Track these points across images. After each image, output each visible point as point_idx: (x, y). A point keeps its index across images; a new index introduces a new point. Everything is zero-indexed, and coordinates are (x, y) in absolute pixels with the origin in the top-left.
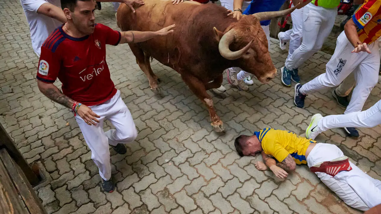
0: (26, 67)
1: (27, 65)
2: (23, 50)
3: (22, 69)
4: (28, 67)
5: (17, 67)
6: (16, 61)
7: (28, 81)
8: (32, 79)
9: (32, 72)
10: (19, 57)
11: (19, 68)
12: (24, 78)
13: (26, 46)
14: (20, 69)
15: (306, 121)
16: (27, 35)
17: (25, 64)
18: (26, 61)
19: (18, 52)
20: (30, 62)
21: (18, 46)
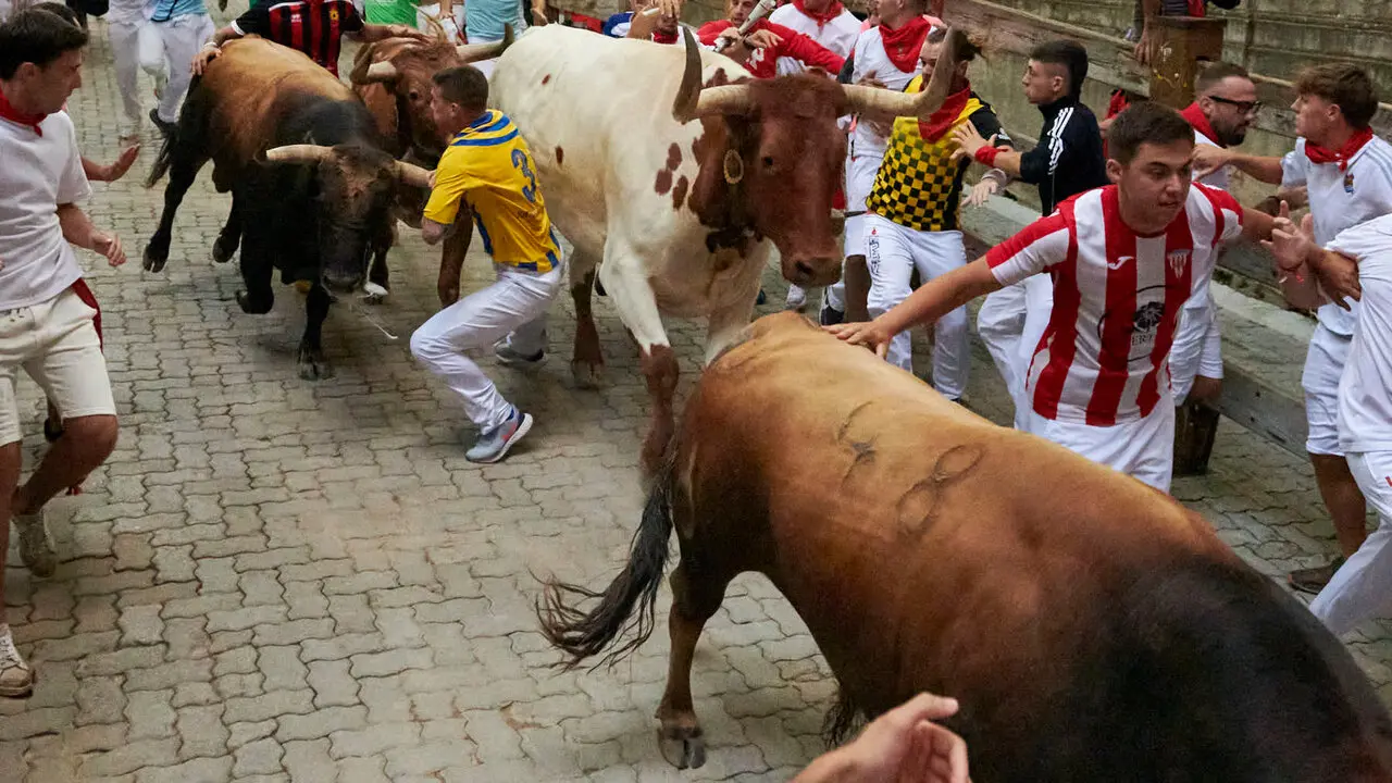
0: (153, 567)
1: (161, 557)
2: (176, 477)
3: (126, 575)
4: (158, 571)
5: (113, 555)
6: (122, 525)
7: (128, 646)
8: (148, 645)
9: (163, 604)
10: (143, 506)
11: (120, 566)
12: (117, 626)
13: (200, 458)
14: (122, 571)
16: (228, 405)
17: (154, 547)
18: (164, 536)
19: (155, 477)
20: (182, 545)
21: (165, 451)
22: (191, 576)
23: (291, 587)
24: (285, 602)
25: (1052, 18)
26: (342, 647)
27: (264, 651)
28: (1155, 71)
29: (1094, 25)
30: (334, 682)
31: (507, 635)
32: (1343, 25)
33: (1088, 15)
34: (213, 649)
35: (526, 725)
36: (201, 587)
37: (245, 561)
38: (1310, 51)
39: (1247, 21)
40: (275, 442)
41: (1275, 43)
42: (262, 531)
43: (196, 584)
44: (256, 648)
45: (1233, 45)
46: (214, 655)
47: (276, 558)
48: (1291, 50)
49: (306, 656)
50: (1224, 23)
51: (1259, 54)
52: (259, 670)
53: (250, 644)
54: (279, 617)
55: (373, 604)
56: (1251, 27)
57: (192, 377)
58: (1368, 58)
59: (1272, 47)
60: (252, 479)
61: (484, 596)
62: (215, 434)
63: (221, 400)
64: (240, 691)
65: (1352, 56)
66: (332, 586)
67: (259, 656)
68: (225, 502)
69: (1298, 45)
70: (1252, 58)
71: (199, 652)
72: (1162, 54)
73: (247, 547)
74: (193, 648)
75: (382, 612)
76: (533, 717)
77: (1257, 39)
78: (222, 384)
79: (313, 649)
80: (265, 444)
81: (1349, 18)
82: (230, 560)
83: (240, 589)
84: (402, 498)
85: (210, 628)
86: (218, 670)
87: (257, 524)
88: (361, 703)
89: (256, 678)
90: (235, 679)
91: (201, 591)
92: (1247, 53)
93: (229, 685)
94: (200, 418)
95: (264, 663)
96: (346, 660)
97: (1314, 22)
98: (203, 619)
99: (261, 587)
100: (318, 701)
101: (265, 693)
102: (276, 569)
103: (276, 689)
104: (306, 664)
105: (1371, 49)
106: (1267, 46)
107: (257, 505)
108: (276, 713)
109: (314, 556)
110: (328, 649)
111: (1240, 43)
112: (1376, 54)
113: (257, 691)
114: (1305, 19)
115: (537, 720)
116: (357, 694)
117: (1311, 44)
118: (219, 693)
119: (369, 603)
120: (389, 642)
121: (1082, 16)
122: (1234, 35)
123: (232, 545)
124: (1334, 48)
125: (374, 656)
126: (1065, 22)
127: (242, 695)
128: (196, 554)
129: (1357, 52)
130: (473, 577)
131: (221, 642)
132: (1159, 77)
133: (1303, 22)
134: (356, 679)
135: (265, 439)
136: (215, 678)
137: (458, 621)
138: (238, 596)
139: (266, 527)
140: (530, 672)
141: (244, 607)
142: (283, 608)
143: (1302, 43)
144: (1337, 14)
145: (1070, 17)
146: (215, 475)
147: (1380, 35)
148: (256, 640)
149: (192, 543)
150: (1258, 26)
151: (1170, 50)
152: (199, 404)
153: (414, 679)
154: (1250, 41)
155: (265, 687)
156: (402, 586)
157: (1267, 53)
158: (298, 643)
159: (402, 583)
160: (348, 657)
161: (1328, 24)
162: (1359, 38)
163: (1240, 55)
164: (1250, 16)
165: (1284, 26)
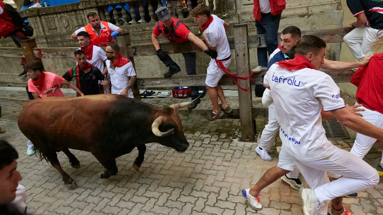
15: (194, 209)
28: (24, 52)
41: (52, 40)
56: (46, 38)
65: (67, 40)
69: (57, 40)
70: (49, 44)
72: (24, 48)
77: (49, 41)
81: (64, 33)
92: (48, 44)
111: (46, 42)
114: (56, 35)
117: (59, 39)
124: (63, 39)
129: (68, 39)
132: (26, 53)
144: (61, 32)
150: (48, 38)
154: (47, 41)
157: (51, 43)
161: (60, 35)
162: (67, 36)
163: (46, 44)
164: (45, 36)
165: (53, 37)
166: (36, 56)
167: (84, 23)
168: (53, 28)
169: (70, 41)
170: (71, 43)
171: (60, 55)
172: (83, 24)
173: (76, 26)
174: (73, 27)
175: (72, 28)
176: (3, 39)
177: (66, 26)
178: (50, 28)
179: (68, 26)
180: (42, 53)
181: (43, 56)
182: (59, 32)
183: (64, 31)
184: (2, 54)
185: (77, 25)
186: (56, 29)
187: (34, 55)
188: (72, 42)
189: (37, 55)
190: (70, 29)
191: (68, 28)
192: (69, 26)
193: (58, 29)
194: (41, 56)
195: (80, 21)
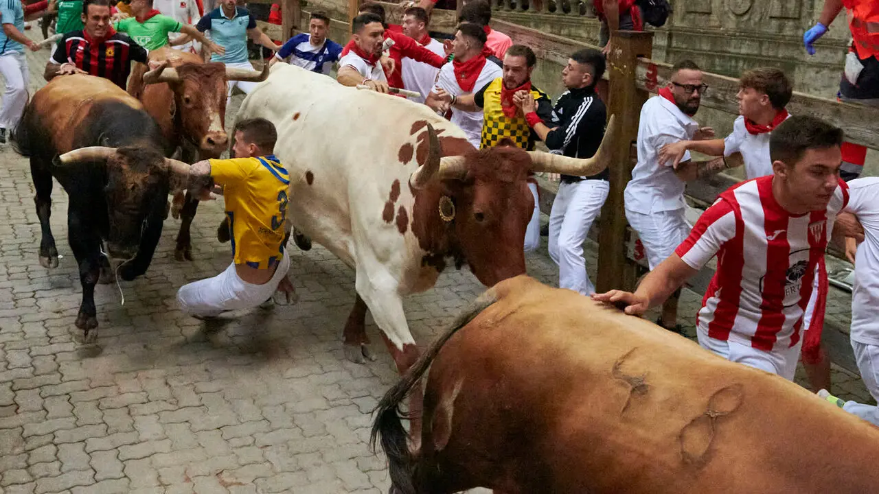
22: (12, 402)
23: (79, 405)
24: (74, 415)
25: (551, 33)
26: (112, 442)
27: (61, 447)
28: (613, 64)
29: (576, 37)
30: (107, 465)
31: (219, 428)
32: (723, 34)
33: (573, 31)
34: (28, 447)
35: (231, 484)
36: (18, 408)
37: (48, 390)
38: (705, 51)
39: (667, 32)
40: (65, 314)
41: (684, 46)
42: (57, 370)
43: (14, 407)
44: (56, 445)
45: (660, 48)
46: (28, 452)
47: (68, 387)
48: (694, 50)
49: (89, 449)
50: (652, 34)
51: (676, 53)
52: (58, 459)
53: (51, 443)
54: (71, 425)
55: (132, 414)
56: (670, 36)
57: (9, 274)
58: (739, 54)
59: (683, 48)
60: (51, 338)
61: (203, 405)
62: (27, 310)
63: (29, 289)
64: (46, 473)
65: (729, 53)
66: (104, 404)
67: (58, 450)
68: (33, 353)
69: (698, 47)
70: (672, 56)
71: (17, 450)
72: (616, 55)
73: (48, 382)
74: (14, 447)
75: (138, 418)
76: (236, 478)
77: (674, 44)
78: (29, 278)
79: (94, 444)
80: (58, 316)
81: (727, 31)
82: (38, 390)
83: (44, 409)
84: (150, 346)
85: (25, 434)
86: (31, 461)
87: (55, 366)
88: (125, 476)
89: (57, 464)
90: (42, 465)
91: (19, 411)
92: (668, 53)
93: (38, 470)
94: (15, 300)
95: (61, 455)
96: (115, 450)
97: (707, 33)
98: (20, 429)
99: (58, 407)
100: (97, 477)
101: (63, 473)
102: (67, 394)
103: (69, 471)
104: (88, 454)
105: (740, 48)
106: (679, 48)
107: (54, 354)
108: (70, 486)
109: (93, 385)
110: (104, 443)
111: (664, 47)
112: (744, 51)
113: (57, 473)
114: (702, 31)
115: (239, 481)
116: (123, 471)
117: (706, 47)
118: (32, 476)
119: (129, 414)
120: (143, 437)
121: (570, 31)
122: (660, 41)
123: (39, 381)
124: (718, 48)
125: (134, 446)
126: (560, 35)
127: (47, 476)
128: (15, 388)
129: (732, 50)
130: (197, 393)
131: (34, 442)
132: (615, 68)
133: (701, 33)
134: (122, 461)
135: (57, 312)
136: (29, 466)
137: (187, 421)
138: (43, 412)
139: (61, 368)
140: (234, 450)
141: (47, 420)
142: (73, 419)
143: (700, 44)
144: (720, 28)
145: (562, 32)
146: (27, 336)
147: (746, 40)
148: (56, 440)
149: (12, 381)
150: (674, 35)
151: (621, 51)
152: (15, 291)
153: (160, 460)
154: (669, 45)
155: (63, 471)
156: (150, 401)
158: (84, 441)
159: (150, 399)
160: (117, 448)
161: (715, 34)
162: (734, 42)
163: (664, 54)
164: (670, 30)
165: (690, 35)
166: (638, 81)
167: (804, 14)
168: (699, 10)
169: (737, 59)
170: (736, 67)
171: (709, 96)
172: (800, 13)
173: (771, 17)
174: (761, 18)
175: (757, 19)
176: (560, 15)
177: (740, 11)
178: (693, 9)
179: (747, 12)
180: (659, 78)
181: (658, 86)
182: (712, 24)
183: (731, 24)
184: (555, 55)
185: (776, 13)
186: (709, 14)
187: (635, 79)
188: (741, 64)
189: (646, 80)
190: (752, 21)
191: (746, 18)
192: (750, 12)
193: (714, 17)
194: (653, 86)
195: (792, 5)
